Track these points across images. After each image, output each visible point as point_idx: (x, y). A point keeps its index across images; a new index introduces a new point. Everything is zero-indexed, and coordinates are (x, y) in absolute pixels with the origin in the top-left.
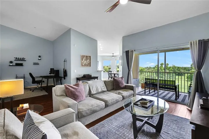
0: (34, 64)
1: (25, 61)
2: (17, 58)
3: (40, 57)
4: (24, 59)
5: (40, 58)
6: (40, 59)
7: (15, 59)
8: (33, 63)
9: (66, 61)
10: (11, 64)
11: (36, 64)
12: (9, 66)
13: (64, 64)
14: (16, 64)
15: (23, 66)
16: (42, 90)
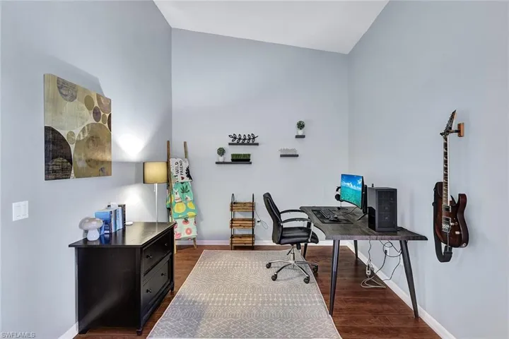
0: (282, 156)
1: (257, 144)
2: (235, 138)
3: (301, 126)
4: (254, 138)
5: (300, 133)
6: (303, 137)
7: (230, 140)
8: (280, 153)
9: (458, 131)
10: (221, 159)
11: (289, 154)
12: (217, 163)
13: (446, 154)
14: (234, 158)
15: (251, 163)
16: (307, 280)
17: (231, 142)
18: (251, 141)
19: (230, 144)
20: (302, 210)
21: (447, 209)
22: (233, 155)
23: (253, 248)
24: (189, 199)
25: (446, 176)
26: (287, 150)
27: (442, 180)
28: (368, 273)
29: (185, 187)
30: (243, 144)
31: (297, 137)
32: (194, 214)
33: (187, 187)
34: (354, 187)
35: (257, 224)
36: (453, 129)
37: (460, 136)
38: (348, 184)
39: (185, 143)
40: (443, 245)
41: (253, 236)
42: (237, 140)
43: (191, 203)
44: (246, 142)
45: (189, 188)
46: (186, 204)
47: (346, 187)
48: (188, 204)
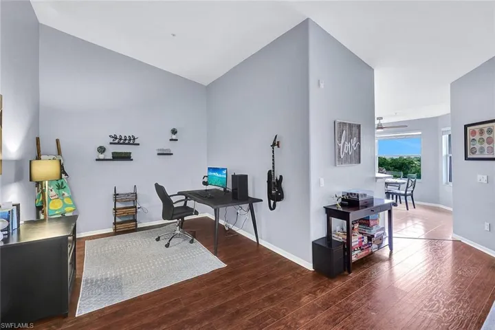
0: (159, 154)
1: (137, 145)
2: (116, 138)
3: (174, 132)
4: (134, 139)
5: (174, 137)
6: (176, 140)
7: (111, 140)
8: (157, 152)
9: (278, 145)
10: (101, 156)
11: (165, 152)
12: (97, 160)
13: (273, 156)
14: (115, 155)
15: (132, 160)
16: (192, 242)
17: (112, 141)
18: (131, 141)
19: (111, 143)
20: (180, 194)
21: (274, 183)
22: (113, 153)
23: (136, 230)
24: (66, 194)
25: (273, 167)
26: (163, 150)
27: (272, 169)
28: (227, 229)
29: (60, 184)
30: (124, 144)
31: (171, 140)
32: (72, 208)
33: (62, 183)
34: (220, 176)
35: (138, 210)
36: (275, 144)
37: (278, 147)
38: (215, 174)
39: (57, 141)
40: (272, 202)
41: (135, 220)
42: (117, 140)
43: (69, 199)
44: (127, 142)
45: (65, 185)
46: (63, 200)
47: (212, 176)
48: (65, 200)
